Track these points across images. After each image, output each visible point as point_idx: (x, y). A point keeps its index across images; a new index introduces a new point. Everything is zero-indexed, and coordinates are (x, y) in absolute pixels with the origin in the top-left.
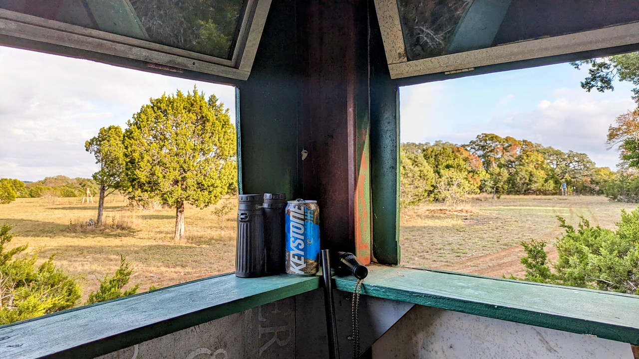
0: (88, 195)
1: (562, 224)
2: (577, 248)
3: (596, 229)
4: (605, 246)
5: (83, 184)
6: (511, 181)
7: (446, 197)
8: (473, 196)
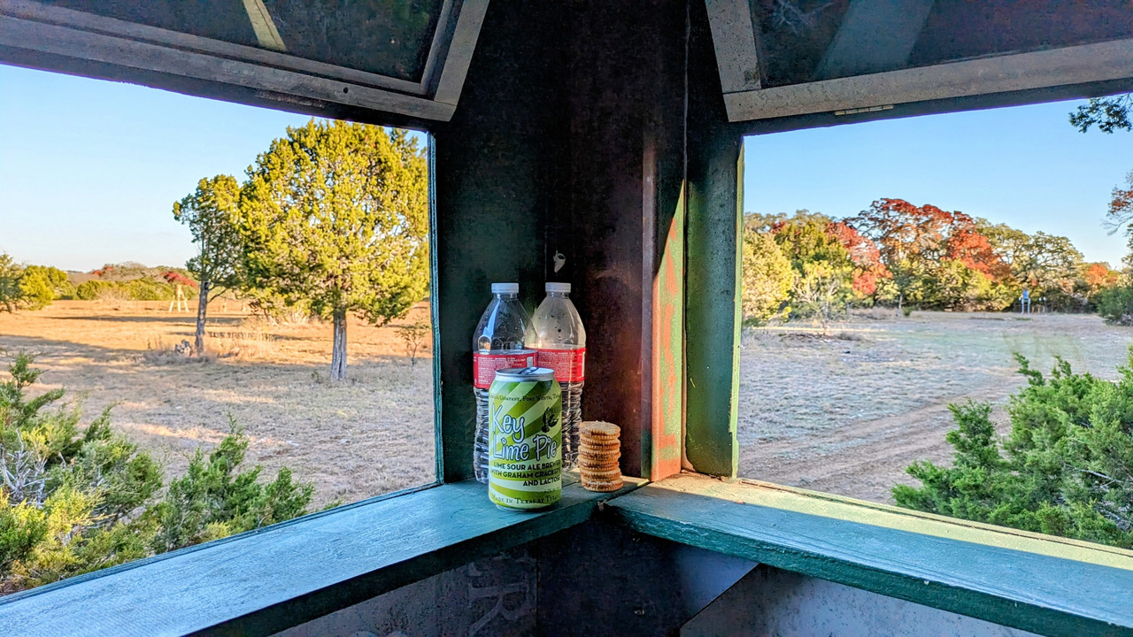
0: (179, 296)
1: (1022, 367)
2: (1047, 414)
3: (1084, 378)
4: (1097, 412)
5: (170, 276)
6: (930, 285)
7: (812, 312)
8: (862, 310)
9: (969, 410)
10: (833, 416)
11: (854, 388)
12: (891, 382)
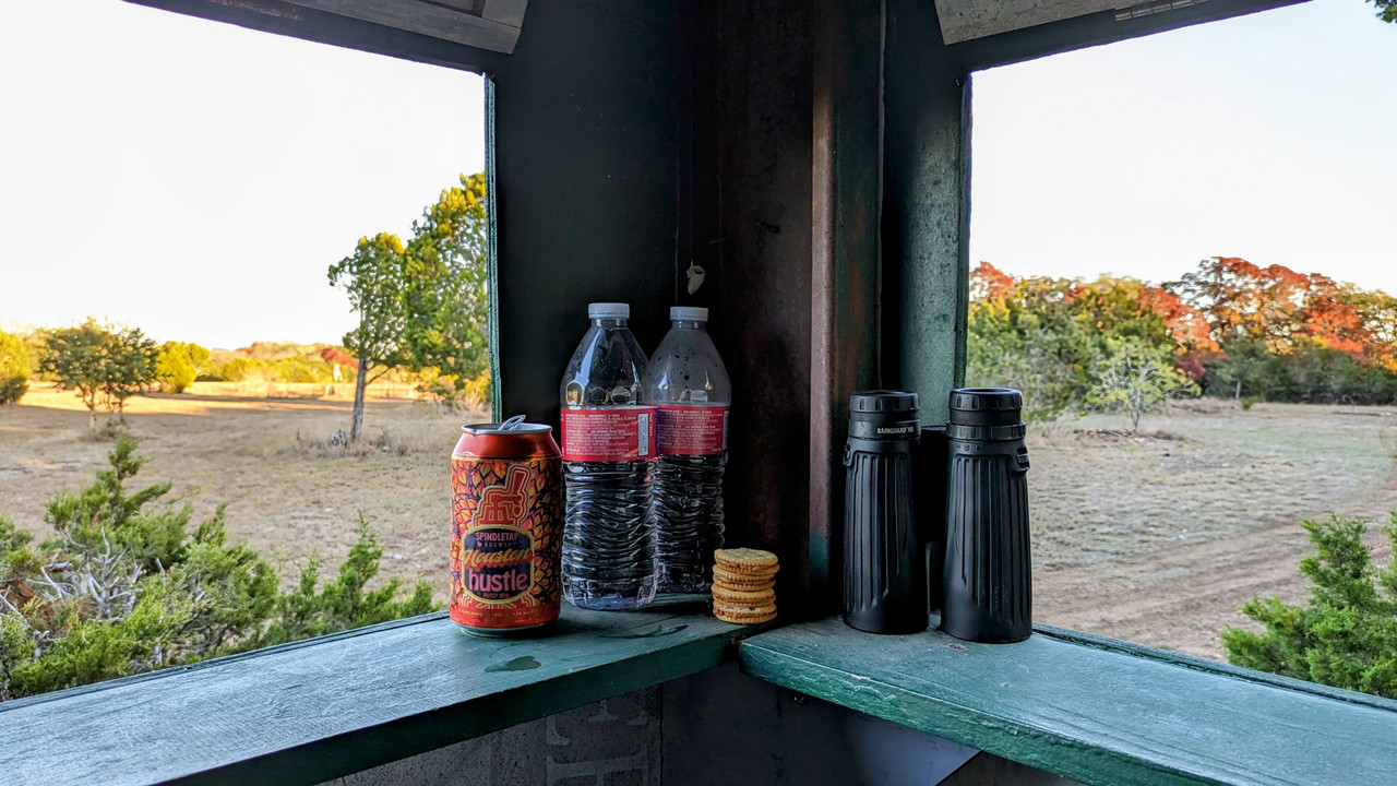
5: (327, 354)
6: (1278, 370)
7: (1119, 402)
8: (1186, 401)
9: (1333, 529)
10: (1145, 538)
11: (1175, 501)
12: (1224, 494)
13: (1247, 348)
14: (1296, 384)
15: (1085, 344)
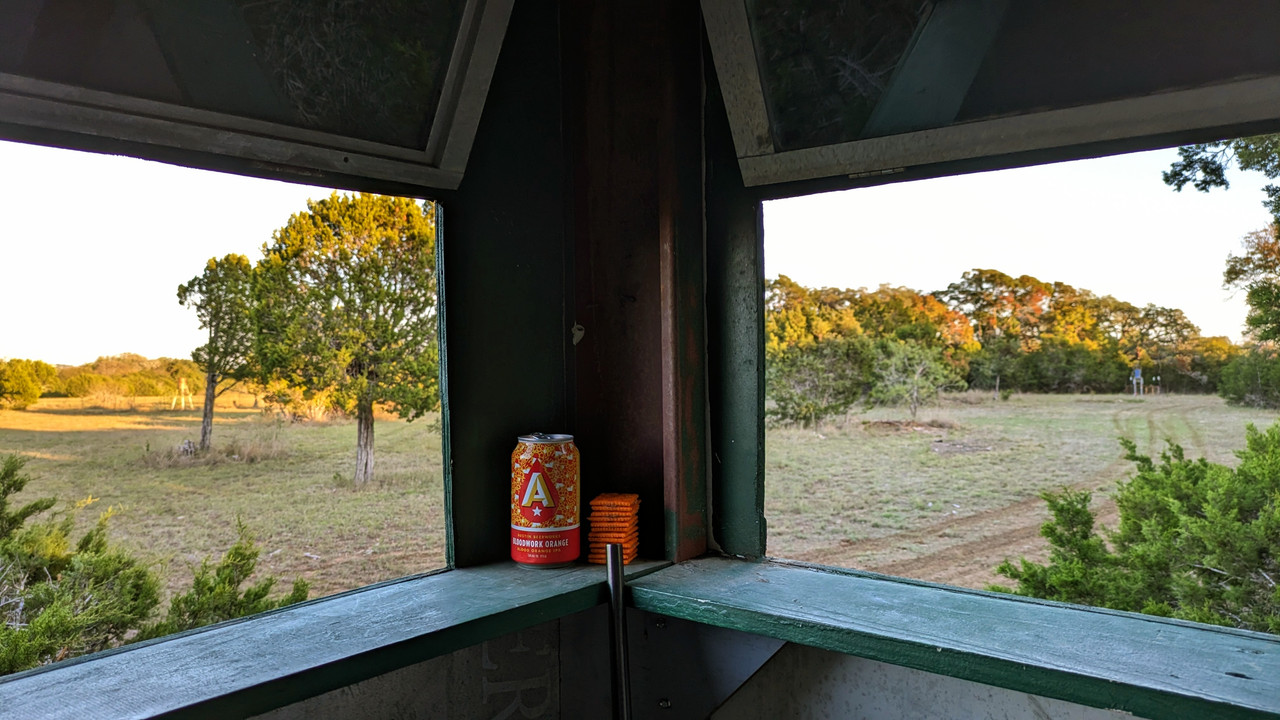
0: (183, 391)
1: (1129, 452)
2: (1158, 503)
3: (1198, 464)
4: (1213, 499)
5: (172, 368)
6: (1031, 365)
7: (899, 397)
8: (955, 394)
9: (1066, 500)
10: (924, 513)
13: (1004, 347)
14: (1045, 377)
15: (868, 346)
